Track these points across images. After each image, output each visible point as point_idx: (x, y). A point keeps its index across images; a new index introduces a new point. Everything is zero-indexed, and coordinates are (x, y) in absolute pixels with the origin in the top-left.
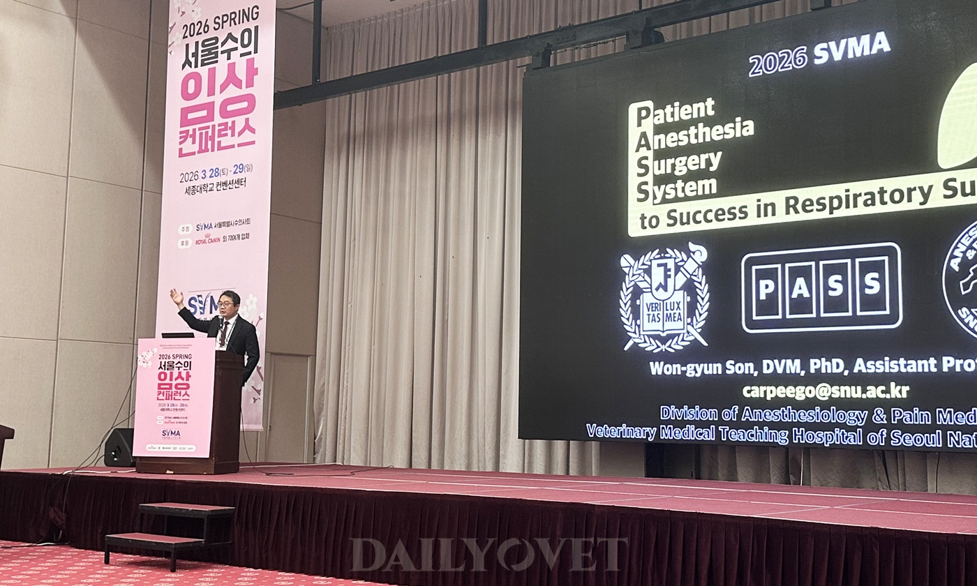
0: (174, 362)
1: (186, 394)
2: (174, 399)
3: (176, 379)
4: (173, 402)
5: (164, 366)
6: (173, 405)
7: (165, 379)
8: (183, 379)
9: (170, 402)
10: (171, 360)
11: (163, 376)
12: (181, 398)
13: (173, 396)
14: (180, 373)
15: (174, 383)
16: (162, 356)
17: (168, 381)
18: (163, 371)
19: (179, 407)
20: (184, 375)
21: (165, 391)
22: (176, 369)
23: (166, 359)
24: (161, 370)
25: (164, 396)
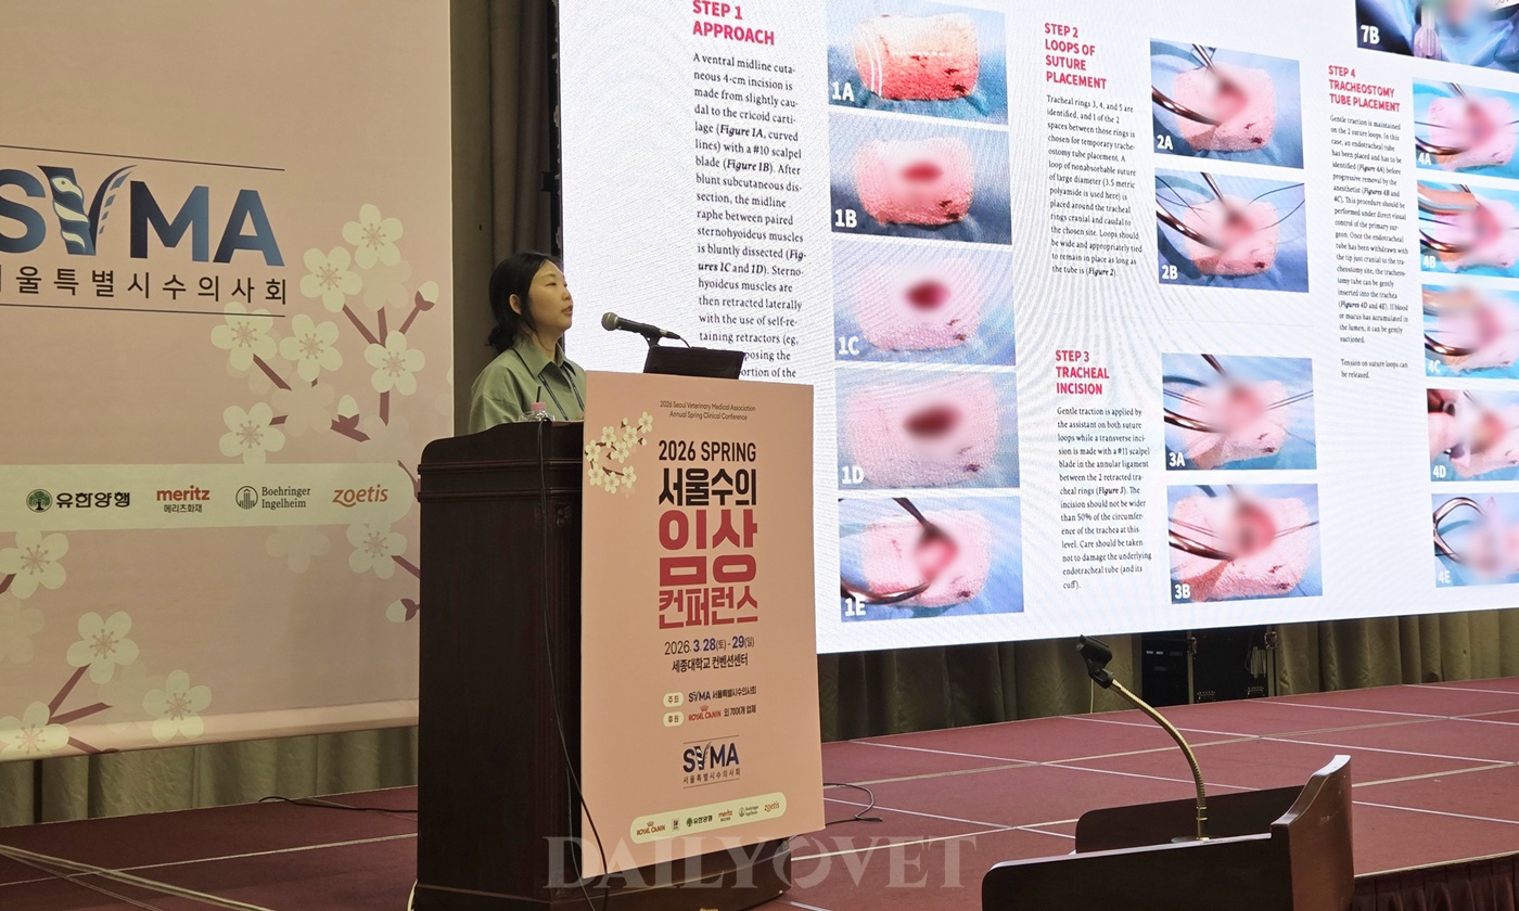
0: (706, 474)
1: (747, 598)
2: (716, 622)
4: (710, 631)
5: (678, 486)
6: (712, 644)
7: (682, 541)
9: (701, 632)
10: (698, 464)
11: (674, 530)
14: (726, 515)
15: (711, 554)
16: (669, 449)
18: (675, 507)
19: (729, 652)
20: (738, 525)
21: (685, 588)
22: (714, 500)
23: (681, 458)
24: (667, 505)
25: (680, 609)
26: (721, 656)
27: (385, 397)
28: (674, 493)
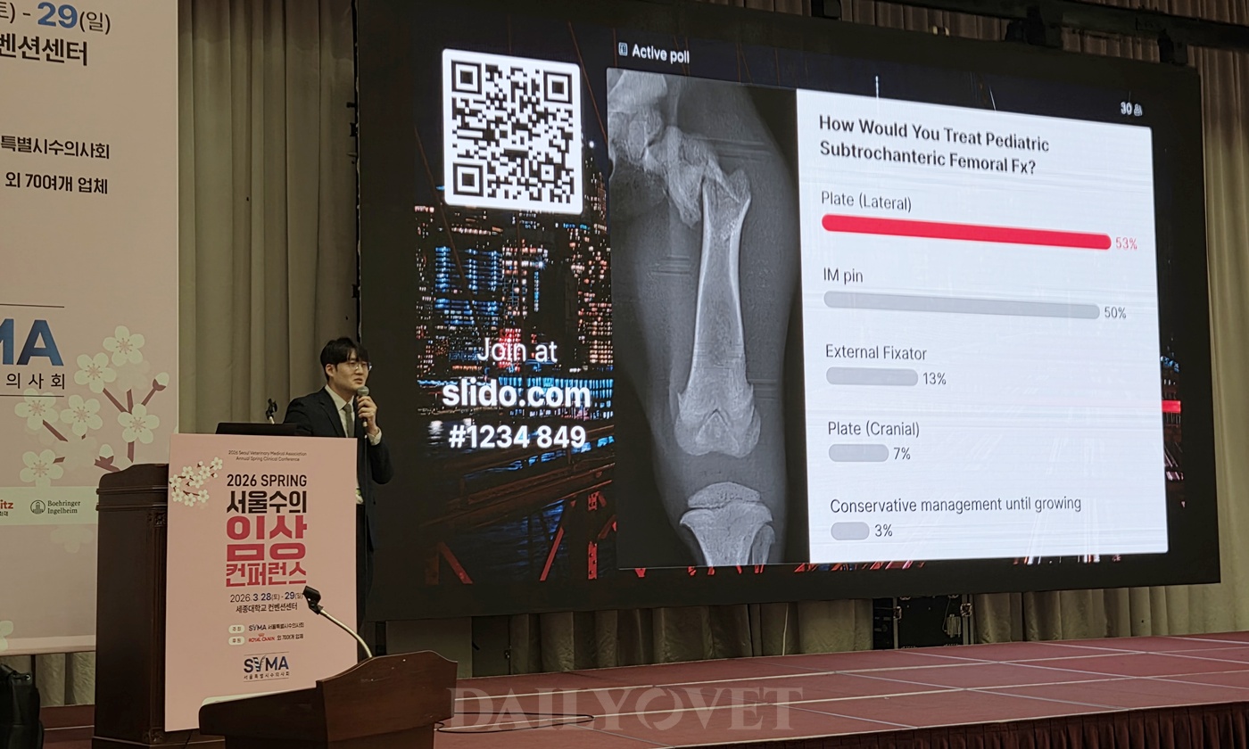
0: (265, 494)
1: (298, 568)
2: (271, 583)
3: (273, 534)
4: (267, 589)
5: (242, 502)
6: (269, 596)
7: (245, 533)
8: (289, 534)
9: (260, 589)
10: (259, 488)
11: (239, 528)
12: (287, 578)
13: (268, 576)
14: (281, 519)
15: (268, 543)
16: (234, 479)
17: (252, 539)
18: (240, 514)
19: (282, 601)
20: (290, 523)
21: (246, 563)
22: (271, 511)
23: (244, 485)
24: (233, 513)
25: (243, 575)
26: (276, 604)
27: (131, 445)
28: (240, 506)
